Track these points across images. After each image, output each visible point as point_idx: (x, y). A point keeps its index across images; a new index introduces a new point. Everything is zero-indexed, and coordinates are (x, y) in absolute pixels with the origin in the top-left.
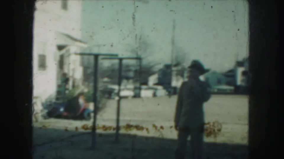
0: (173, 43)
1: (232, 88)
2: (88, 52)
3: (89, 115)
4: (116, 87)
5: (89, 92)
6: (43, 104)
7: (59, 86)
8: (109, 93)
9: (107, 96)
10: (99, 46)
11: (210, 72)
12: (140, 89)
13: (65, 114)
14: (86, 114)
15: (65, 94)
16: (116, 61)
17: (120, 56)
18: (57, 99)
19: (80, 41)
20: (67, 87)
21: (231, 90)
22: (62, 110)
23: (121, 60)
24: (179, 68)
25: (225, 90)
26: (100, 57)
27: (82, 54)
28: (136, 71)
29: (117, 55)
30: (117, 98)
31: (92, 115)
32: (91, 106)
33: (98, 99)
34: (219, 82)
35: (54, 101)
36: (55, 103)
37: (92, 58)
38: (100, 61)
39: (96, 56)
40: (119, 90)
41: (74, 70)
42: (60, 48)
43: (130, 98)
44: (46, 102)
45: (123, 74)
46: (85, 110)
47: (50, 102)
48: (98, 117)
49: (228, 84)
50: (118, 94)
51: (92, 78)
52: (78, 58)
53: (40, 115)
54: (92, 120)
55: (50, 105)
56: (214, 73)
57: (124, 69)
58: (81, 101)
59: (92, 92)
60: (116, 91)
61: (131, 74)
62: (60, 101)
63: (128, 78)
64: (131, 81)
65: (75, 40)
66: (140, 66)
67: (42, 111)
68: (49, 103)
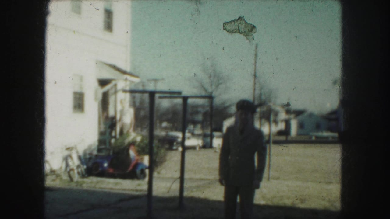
0: (255, 76)
1: (336, 135)
2: (141, 88)
3: (143, 171)
4: (179, 135)
5: (142, 141)
6: (80, 158)
7: (101, 134)
8: (170, 143)
9: (167, 146)
10: (156, 80)
11: (306, 114)
12: (212, 137)
13: (111, 171)
14: (138, 171)
15: (110, 143)
16: (179, 101)
17: (185, 94)
18: (99, 150)
19: (131, 74)
20: (113, 134)
21: (333, 137)
22: (106, 165)
23: (185, 99)
24: (264, 109)
25: (327, 138)
26: (157, 95)
27: (132, 92)
28: (205, 114)
29: (180, 93)
30: (180, 149)
31: (147, 171)
32: (146, 160)
33: (155, 150)
34: (318, 127)
35: (95, 153)
36: (96, 156)
37: (146, 96)
38: (157, 101)
39: (152, 94)
40: (184, 139)
41: (122, 112)
42: (103, 83)
43: (198, 148)
44: (85, 154)
45: (189, 117)
46: (137, 165)
47: (91, 154)
48: (155, 174)
49: (330, 129)
50: (182, 143)
51: (147, 123)
52: (128, 96)
53: (76, 171)
54: (147, 179)
55: (90, 158)
56: (311, 115)
57: (189, 110)
58: (132, 153)
59: (146, 141)
60: (180, 140)
61: (200, 117)
62: (103, 154)
63: (195, 123)
64: (199, 126)
65: (124, 72)
66: (211, 106)
67: (78, 167)
68: (88, 156)
